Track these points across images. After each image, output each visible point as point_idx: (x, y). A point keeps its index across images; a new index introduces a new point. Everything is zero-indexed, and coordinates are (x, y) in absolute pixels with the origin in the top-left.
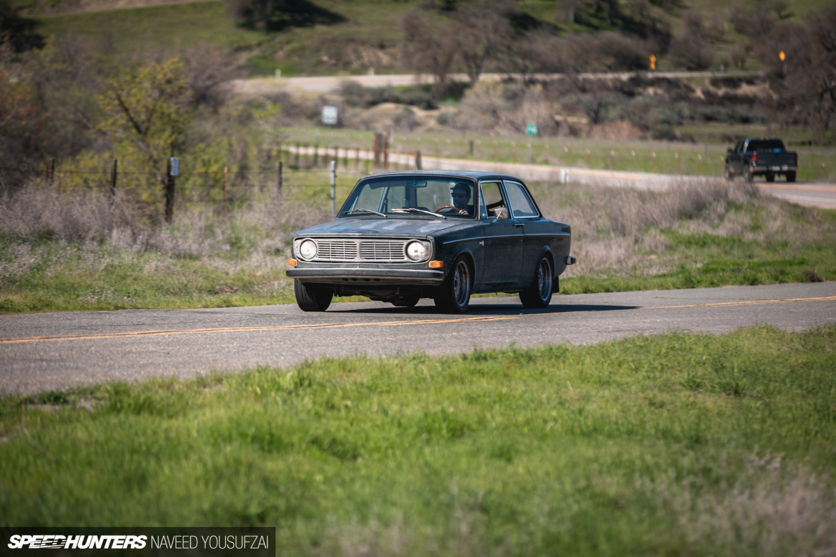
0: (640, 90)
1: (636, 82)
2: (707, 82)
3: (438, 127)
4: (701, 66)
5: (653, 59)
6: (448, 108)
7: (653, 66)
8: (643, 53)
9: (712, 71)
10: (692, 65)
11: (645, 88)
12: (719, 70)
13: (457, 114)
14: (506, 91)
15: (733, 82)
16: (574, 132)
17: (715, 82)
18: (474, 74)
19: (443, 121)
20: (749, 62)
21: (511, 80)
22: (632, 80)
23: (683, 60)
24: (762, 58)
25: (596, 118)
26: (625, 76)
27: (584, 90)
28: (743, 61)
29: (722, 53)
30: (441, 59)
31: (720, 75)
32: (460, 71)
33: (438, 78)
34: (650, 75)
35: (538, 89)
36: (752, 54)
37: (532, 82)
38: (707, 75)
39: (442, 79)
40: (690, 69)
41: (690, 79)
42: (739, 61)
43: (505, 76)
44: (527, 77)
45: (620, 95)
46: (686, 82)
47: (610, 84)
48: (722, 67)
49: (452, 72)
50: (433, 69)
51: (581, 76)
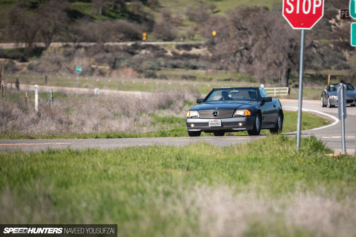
0: (137, 51)
1: (136, 47)
2: (174, 47)
3: (28, 71)
4: (170, 38)
5: (145, 34)
6: (33, 61)
7: (144, 38)
8: (139, 31)
9: (177, 41)
10: (166, 38)
11: (140, 51)
12: (180, 41)
13: (38, 65)
14: (64, 51)
15: (188, 47)
16: (102, 74)
17: (178, 47)
18: (48, 43)
19: (30, 68)
20: (197, 36)
21: (67, 46)
22: (133, 45)
23: (161, 35)
24: (203, 34)
25: (114, 66)
26: (130, 44)
27: (107, 51)
28: (193, 36)
29: (182, 31)
30: (30, 35)
31: (181, 43)
32: (40, 41)
33: (28, 44)
34: (143, 43)
35: (82, 50)
36: (198, 32)
37: (79, 47)
38: (174, 43)
39: (30, 45)
40: (165, 40)
41: (165, 46)
42: (191, 36)
43: (65, 44)
44: (76, 44)
45: (127, 54)
46: (162, 47)
47: (121, 48)
48: (182, 39)
49: (35, 42)
50: (25, 40)
51: (106, 44)
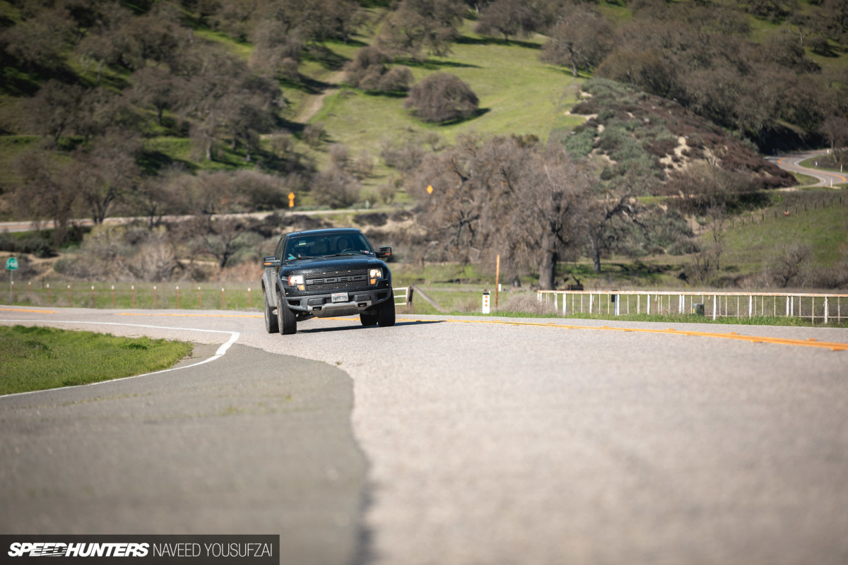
0: (278, 229)
1: (274, 221)
2: (350, 219)
3: (56, 275)
4: (346, 203)
5: (291, 196)
6: (67, 256)
7: (291, 204)
8: (282, 189)
9: (357, 208)
10: (337, 202)
11: (283, 229)
12: (364, 207)
13: (75, 261)
14: (125, 235)
15: (378, 219)
16: (200, 276)
17: (359, 219)
18: (99, 218)
19: (60, 268)
20: (399, 198)
21: (136, 223)
22: (268, 218)
23: (327, 197)
24: (412, 192)
25: (226, 260)
26: (261, 216)
27: (211, 231)
28: (392, 196)
29: (368, 189)
30: (62, 205)
31: (362, 211)
32: (83, 216)
33: (58, 224)
34: (289, 214)
35: (163, 229)
36: (402, 189)
37: (158, 224)
38: (351, 212)
39: (63, 223)
40: (334, 207)
41: (332, 217)
42: (387, 196)
43: (132, 219)
44: (155, 219)
45: (256, 235)
46: (327, 220)
47: (247, 224)
48: (367, 204)
49: (72, 217)
50: (53, 214)
51: (213, 218)
